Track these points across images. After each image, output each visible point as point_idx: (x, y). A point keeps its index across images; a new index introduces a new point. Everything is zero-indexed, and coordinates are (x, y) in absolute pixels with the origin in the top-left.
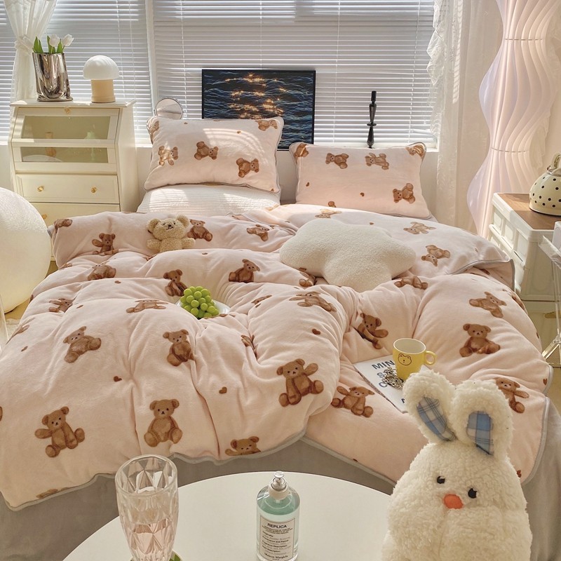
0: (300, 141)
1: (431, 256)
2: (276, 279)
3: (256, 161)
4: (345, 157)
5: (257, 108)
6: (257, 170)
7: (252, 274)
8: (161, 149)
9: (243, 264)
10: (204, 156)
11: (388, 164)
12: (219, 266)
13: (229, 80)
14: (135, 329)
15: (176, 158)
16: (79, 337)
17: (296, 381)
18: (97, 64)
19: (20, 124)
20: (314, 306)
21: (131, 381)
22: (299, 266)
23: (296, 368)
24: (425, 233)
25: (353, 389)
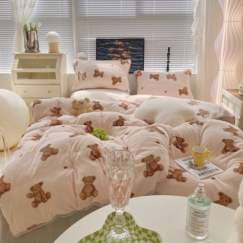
1: (201, 113)
2: (134, 124)
3: (120, 78)
4: (158, 76)
6: (120, 82)
7: (123, 122)
8: (79, 73)
10: (98, 76)
11: (176, 78)
12: (108, 119)
13: (107, 43)
14: (74, 144)
15: (85, 77)
16: (47, 149)
17: (151, 164)
18: (51, 35)
19: (17, 62)
21: (72, 168)
22: (143, 119)
23: (151, 159)
24: (197, 104)
25: (176, 170)
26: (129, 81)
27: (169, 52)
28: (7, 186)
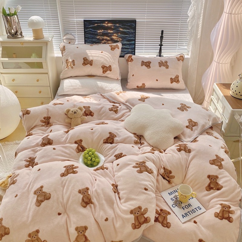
1: (190, 126)
3: (110, 66)
4: (150, 63)
5: (110, 38)
6: (111, 71)
7: (113, 139)
8: (67, 60)
9: (109, 135)
10: (87, 64)
11: (168, 66)
12: (99, 137)
14: (65, 187)
15: (74, 65)
17: (139, 217)
18: (35, 21)
20: (144, 172)
21: (65, 214)
22: (133, 132)
23: (139, 211)
24: (187, 110)
25: (161, 210)
26: (120, 68)
27: (162, 36)
28: (7, 230)
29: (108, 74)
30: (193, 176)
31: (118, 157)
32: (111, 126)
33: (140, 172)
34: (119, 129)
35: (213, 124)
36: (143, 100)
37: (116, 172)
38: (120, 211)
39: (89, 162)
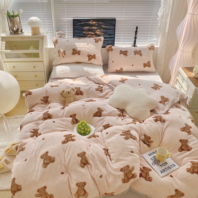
0: (109, 45)
1: (163, 101)
3: (95, 55)
4: (127, 52)
6: (95, 58)
7: (101, 113)
8: (59, 51)
9: (98, 110)
10: (76, 54)
11: (142, 54)
12: (89, 111)
14: (66, 152)
15: (65, 55)
16: (46, 157)
19: (3, 44)
20: (130, 139)
21: (67, 173)
22: (117, 107)
23: (127, 169)
24: (159, 89)
25: (144, 168)
26: (102, 56)
28: (19, 187)
29: (93, 61)
30: (168, 140)
31: (106, 127)
32: (99, 103)
33: (127, 138)
34: (105, 105)
35: (180, 99)
36: (123, 81)
37: (106, 139)
38: (112, 169)
39: (82, 132)
